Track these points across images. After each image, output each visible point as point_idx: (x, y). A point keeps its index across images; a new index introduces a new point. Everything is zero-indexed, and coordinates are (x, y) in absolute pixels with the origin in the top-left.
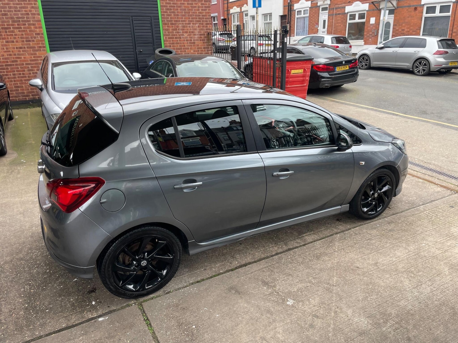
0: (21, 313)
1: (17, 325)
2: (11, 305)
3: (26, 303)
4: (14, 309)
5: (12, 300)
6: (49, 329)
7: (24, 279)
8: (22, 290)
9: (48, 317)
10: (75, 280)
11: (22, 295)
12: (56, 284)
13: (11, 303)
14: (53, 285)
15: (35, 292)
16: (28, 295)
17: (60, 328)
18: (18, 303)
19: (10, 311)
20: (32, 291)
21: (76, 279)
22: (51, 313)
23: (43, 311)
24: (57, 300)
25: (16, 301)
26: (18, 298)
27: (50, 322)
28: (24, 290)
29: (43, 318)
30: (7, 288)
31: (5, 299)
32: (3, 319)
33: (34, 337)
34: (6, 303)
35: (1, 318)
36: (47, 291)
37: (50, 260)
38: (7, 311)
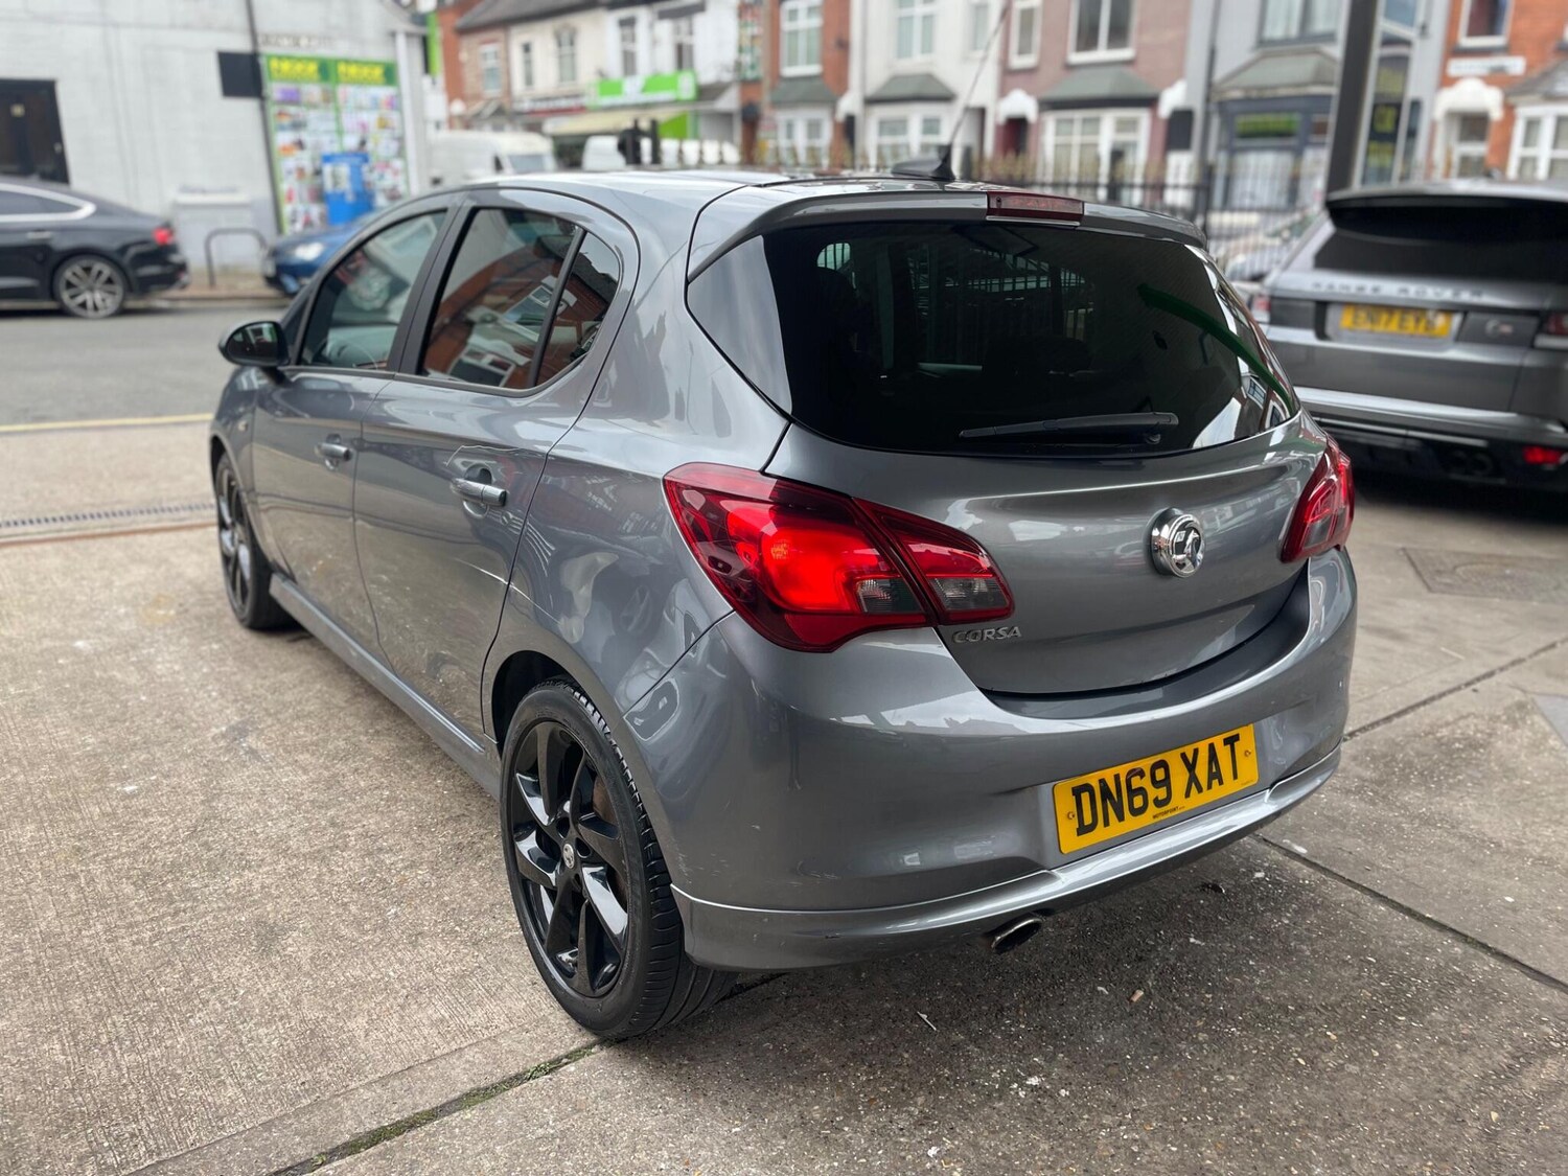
0: (1440, 1018)
1: (1485, 1006)
2: (1440, 1063)
3: (1395, 1027)
4: (1443, 1042)
5: (1423, 1072)
6: (1421, 932)
7: (1300, 1090)
8: (1353, 1068)
9: (1390, 950)
10: (1198, 942)
11: (1377, 1054)
12: (1252, 981)
13: (1434, 1069)
14: (1263, 989)
15: (1332, 1024)
16: (1363, 1038)
17: (1394, 912)
18: (1416, 1049)
19: (1462, 1050)
20: (1334, 1037)
21: (1192, 940)
22: (1372, 947)
23: (1383, 970)
24: (1314, 952)
25: (1413, 1060)
26: (1399, 1059)
27: (1401, 938)
28: (1349, 1061)
29: (1403, 958)
30: (1391, 1122)
31: (1437, 1096)
32: (1502, 1051)
33: (1472, 951)
34: (1447, 1084)
35: (1506, 1058)
36: (1299, 991)
37: (1135, 1058)
38: (1470, 1062)
